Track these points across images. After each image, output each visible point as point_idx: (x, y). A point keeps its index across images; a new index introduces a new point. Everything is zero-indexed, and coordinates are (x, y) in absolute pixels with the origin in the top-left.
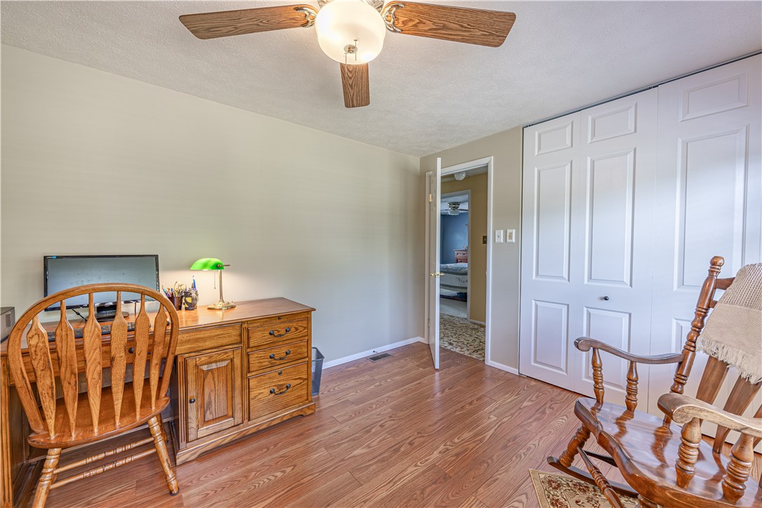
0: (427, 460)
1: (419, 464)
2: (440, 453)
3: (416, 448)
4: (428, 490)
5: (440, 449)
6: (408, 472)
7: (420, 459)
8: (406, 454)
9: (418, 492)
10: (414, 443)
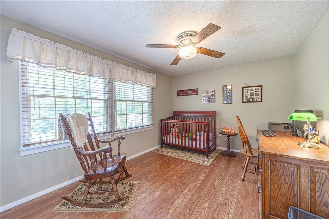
0: (174, 207)
1: (178, 205)
2: (169, 213)
3: (182, 213)
4: (171, 195)
5: (169, 215)
6: (181, 200)
7: (177, 207)
8: (185, 209)
9: (174, 194)
10: (184, 216)
